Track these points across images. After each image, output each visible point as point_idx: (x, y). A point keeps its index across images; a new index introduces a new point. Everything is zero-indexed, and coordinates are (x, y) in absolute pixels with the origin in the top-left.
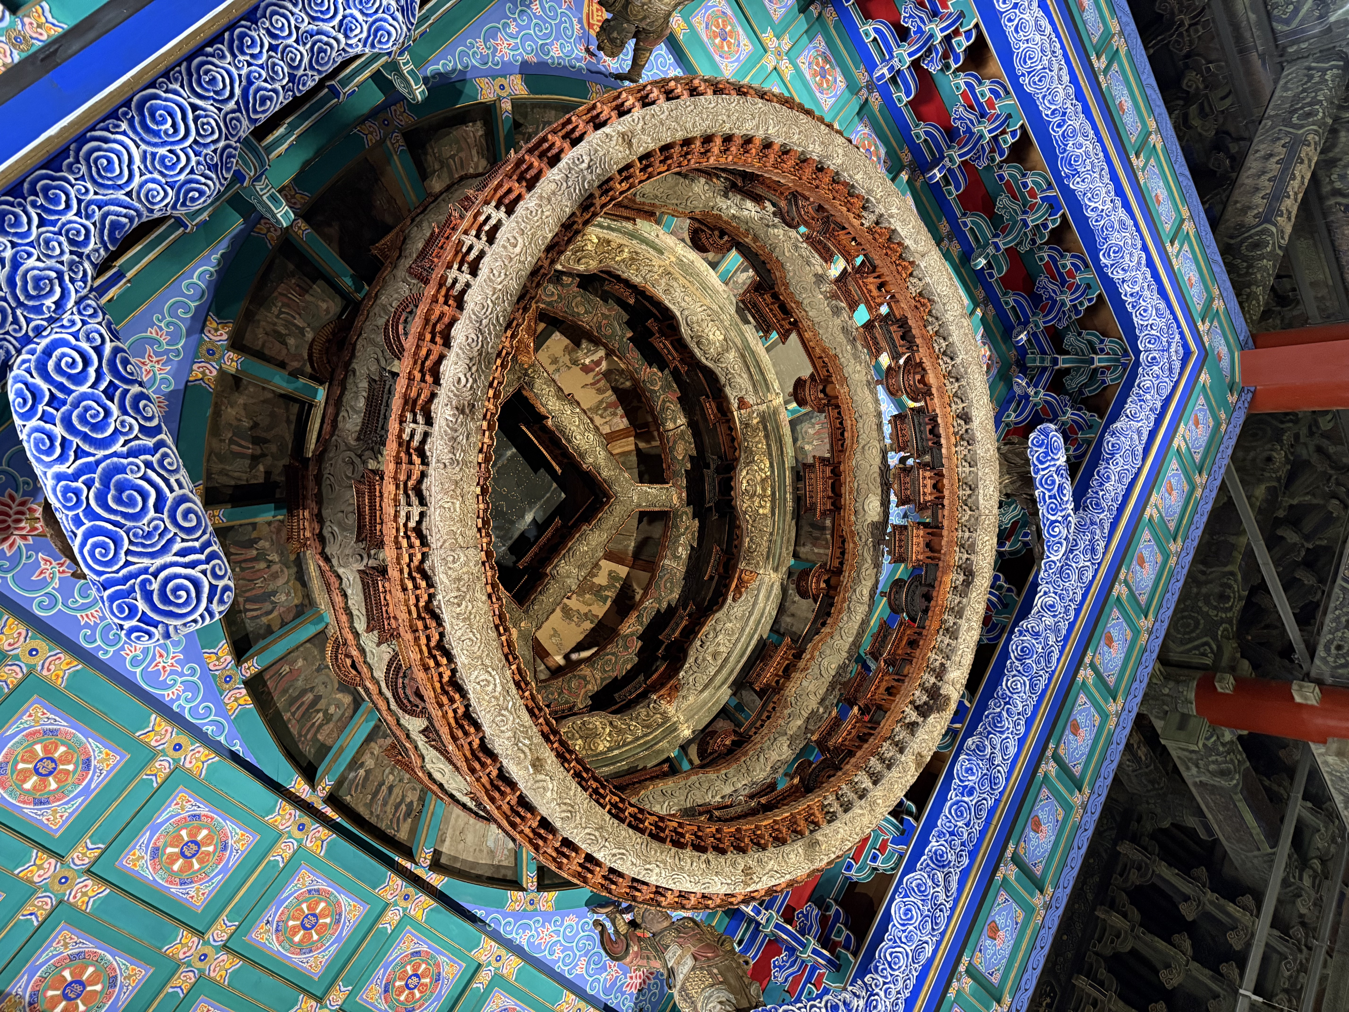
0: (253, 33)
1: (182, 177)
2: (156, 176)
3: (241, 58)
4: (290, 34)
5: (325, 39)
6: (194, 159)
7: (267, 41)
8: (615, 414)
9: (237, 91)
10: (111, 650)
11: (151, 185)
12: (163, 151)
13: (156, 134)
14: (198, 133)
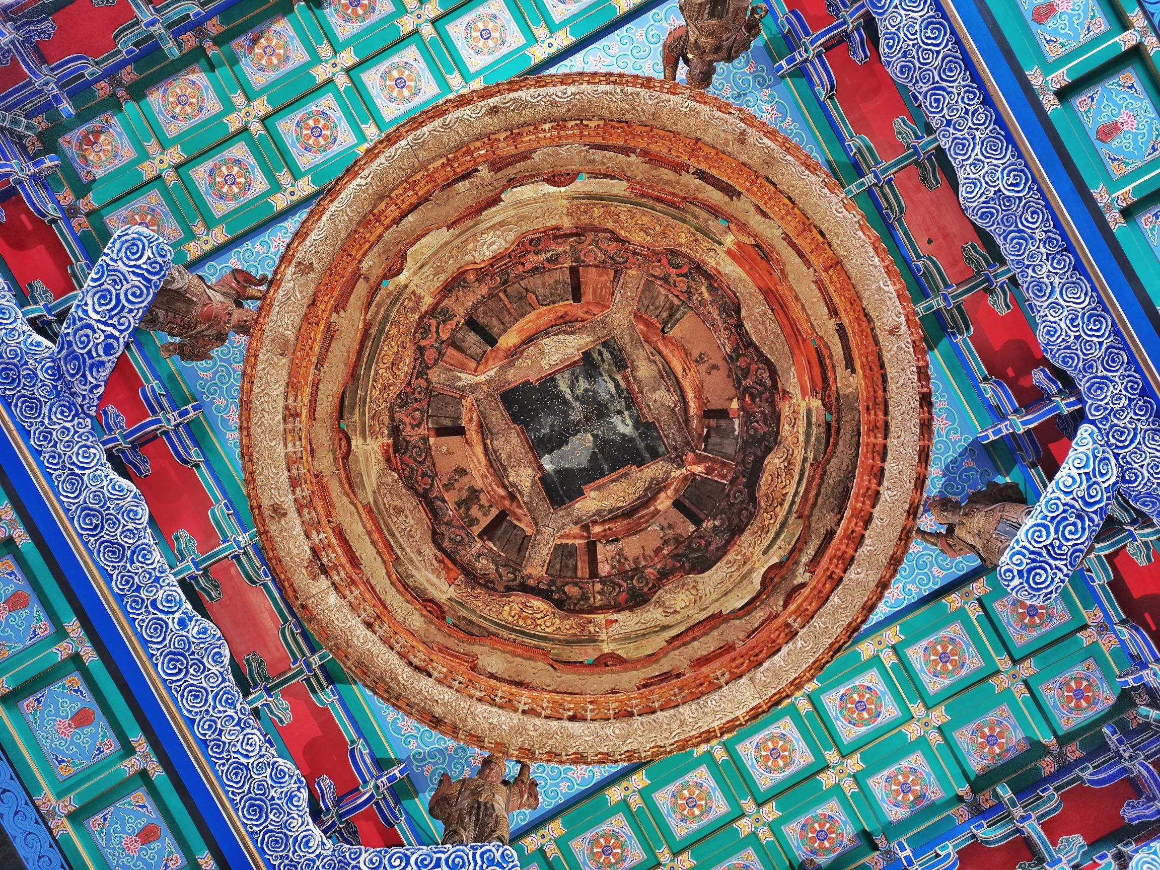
0: (975, 101)
1: (902, 35)
2: (904, 22)
3: (963, 90)
4: (974, 124)
5: (970, 148)
6: (911, 43)
7: (972, 108)
8: (613, 567)
9: (944, 84)
10: (618, 38)
11: (899, 18)
12: (917, 27)
13: (926, 27)
14: (925, 49)
